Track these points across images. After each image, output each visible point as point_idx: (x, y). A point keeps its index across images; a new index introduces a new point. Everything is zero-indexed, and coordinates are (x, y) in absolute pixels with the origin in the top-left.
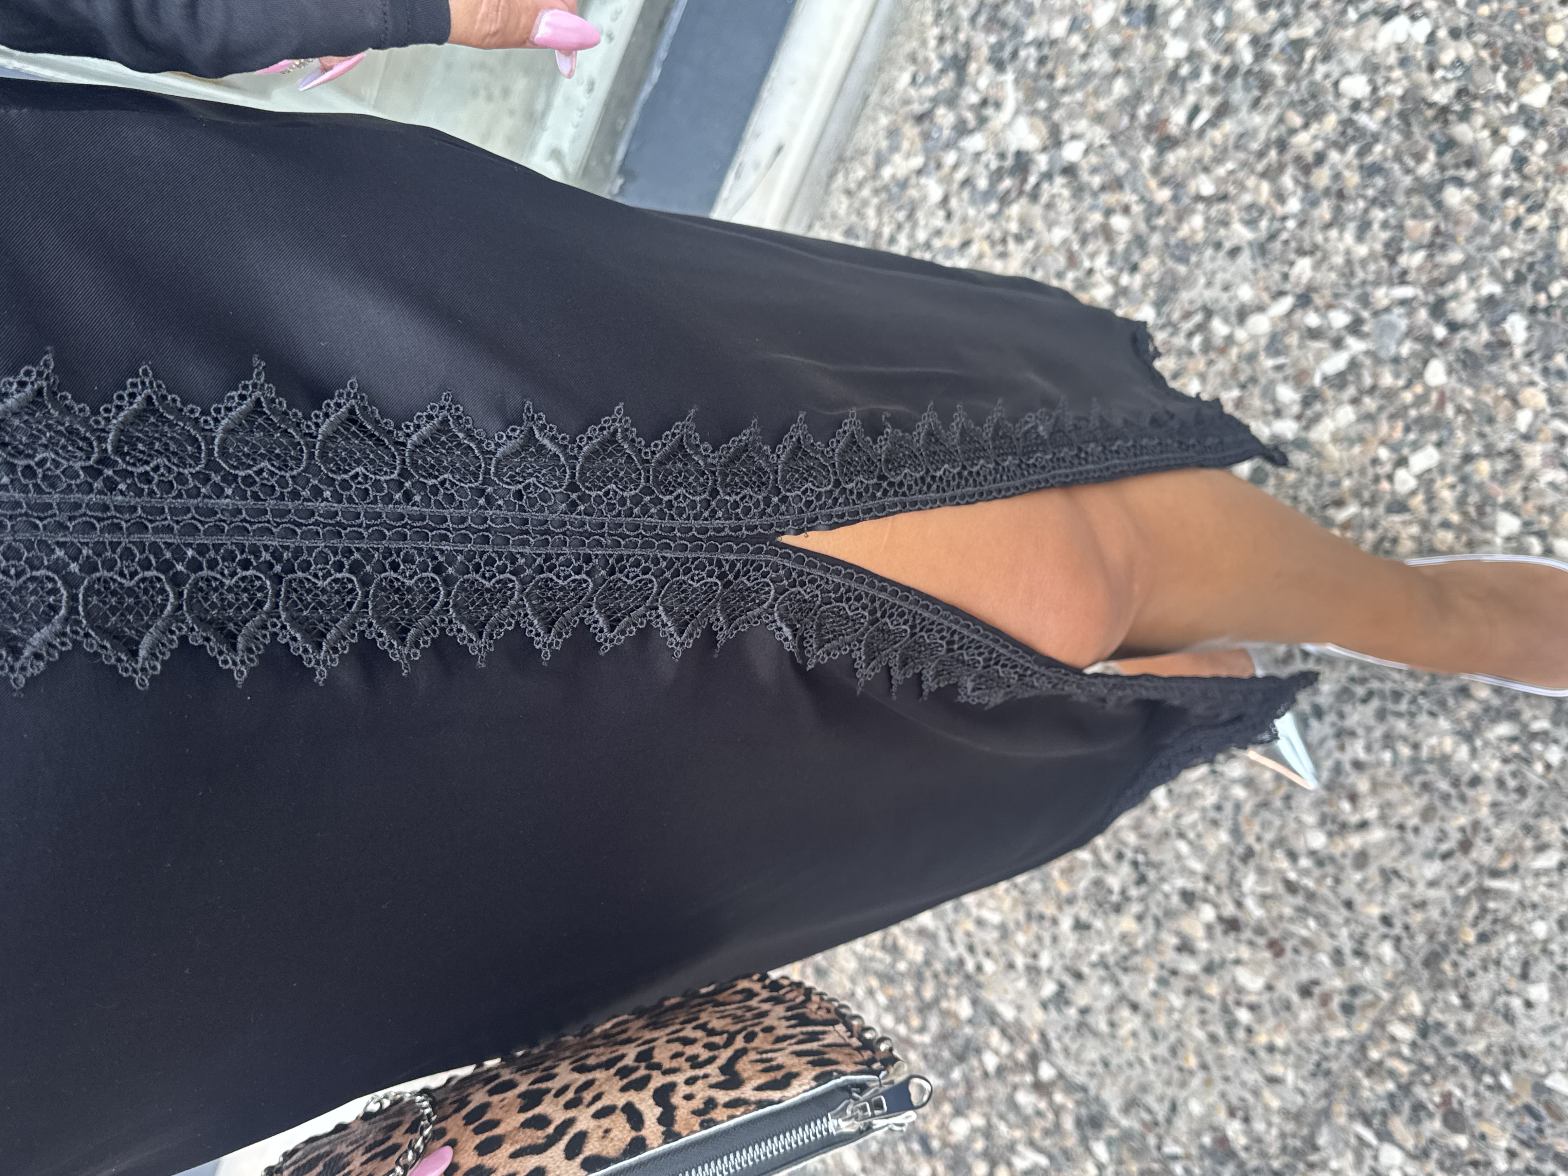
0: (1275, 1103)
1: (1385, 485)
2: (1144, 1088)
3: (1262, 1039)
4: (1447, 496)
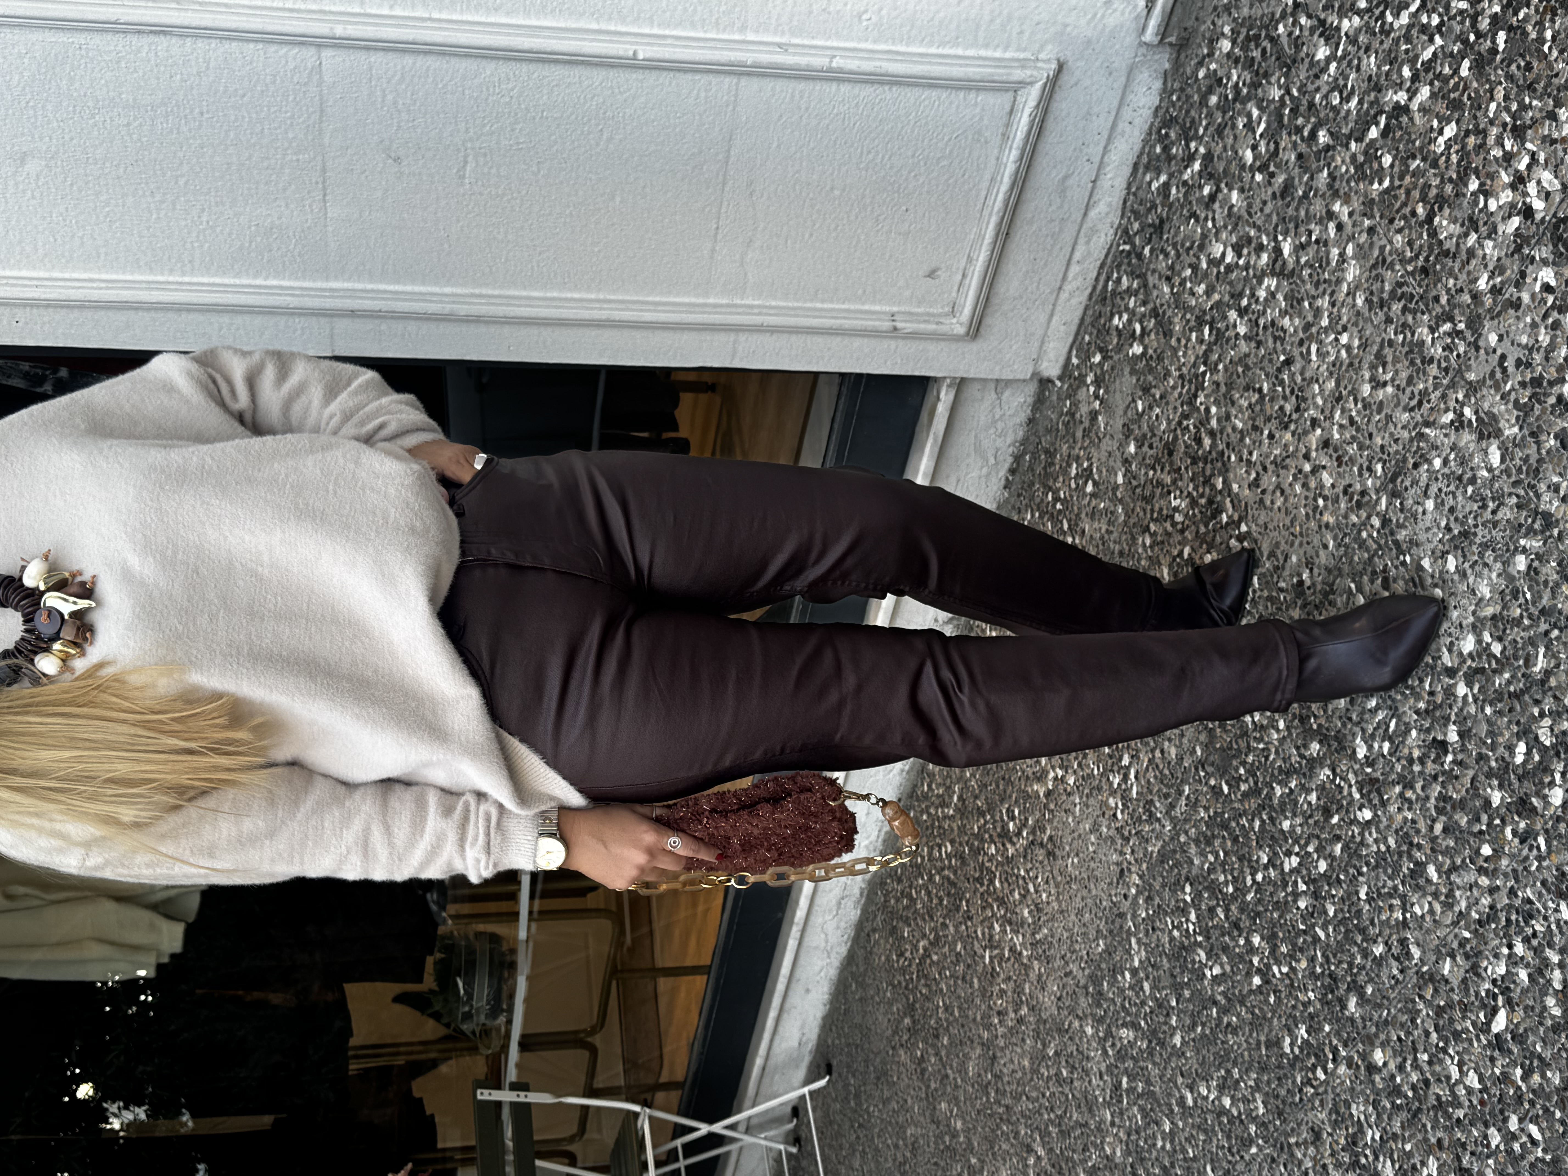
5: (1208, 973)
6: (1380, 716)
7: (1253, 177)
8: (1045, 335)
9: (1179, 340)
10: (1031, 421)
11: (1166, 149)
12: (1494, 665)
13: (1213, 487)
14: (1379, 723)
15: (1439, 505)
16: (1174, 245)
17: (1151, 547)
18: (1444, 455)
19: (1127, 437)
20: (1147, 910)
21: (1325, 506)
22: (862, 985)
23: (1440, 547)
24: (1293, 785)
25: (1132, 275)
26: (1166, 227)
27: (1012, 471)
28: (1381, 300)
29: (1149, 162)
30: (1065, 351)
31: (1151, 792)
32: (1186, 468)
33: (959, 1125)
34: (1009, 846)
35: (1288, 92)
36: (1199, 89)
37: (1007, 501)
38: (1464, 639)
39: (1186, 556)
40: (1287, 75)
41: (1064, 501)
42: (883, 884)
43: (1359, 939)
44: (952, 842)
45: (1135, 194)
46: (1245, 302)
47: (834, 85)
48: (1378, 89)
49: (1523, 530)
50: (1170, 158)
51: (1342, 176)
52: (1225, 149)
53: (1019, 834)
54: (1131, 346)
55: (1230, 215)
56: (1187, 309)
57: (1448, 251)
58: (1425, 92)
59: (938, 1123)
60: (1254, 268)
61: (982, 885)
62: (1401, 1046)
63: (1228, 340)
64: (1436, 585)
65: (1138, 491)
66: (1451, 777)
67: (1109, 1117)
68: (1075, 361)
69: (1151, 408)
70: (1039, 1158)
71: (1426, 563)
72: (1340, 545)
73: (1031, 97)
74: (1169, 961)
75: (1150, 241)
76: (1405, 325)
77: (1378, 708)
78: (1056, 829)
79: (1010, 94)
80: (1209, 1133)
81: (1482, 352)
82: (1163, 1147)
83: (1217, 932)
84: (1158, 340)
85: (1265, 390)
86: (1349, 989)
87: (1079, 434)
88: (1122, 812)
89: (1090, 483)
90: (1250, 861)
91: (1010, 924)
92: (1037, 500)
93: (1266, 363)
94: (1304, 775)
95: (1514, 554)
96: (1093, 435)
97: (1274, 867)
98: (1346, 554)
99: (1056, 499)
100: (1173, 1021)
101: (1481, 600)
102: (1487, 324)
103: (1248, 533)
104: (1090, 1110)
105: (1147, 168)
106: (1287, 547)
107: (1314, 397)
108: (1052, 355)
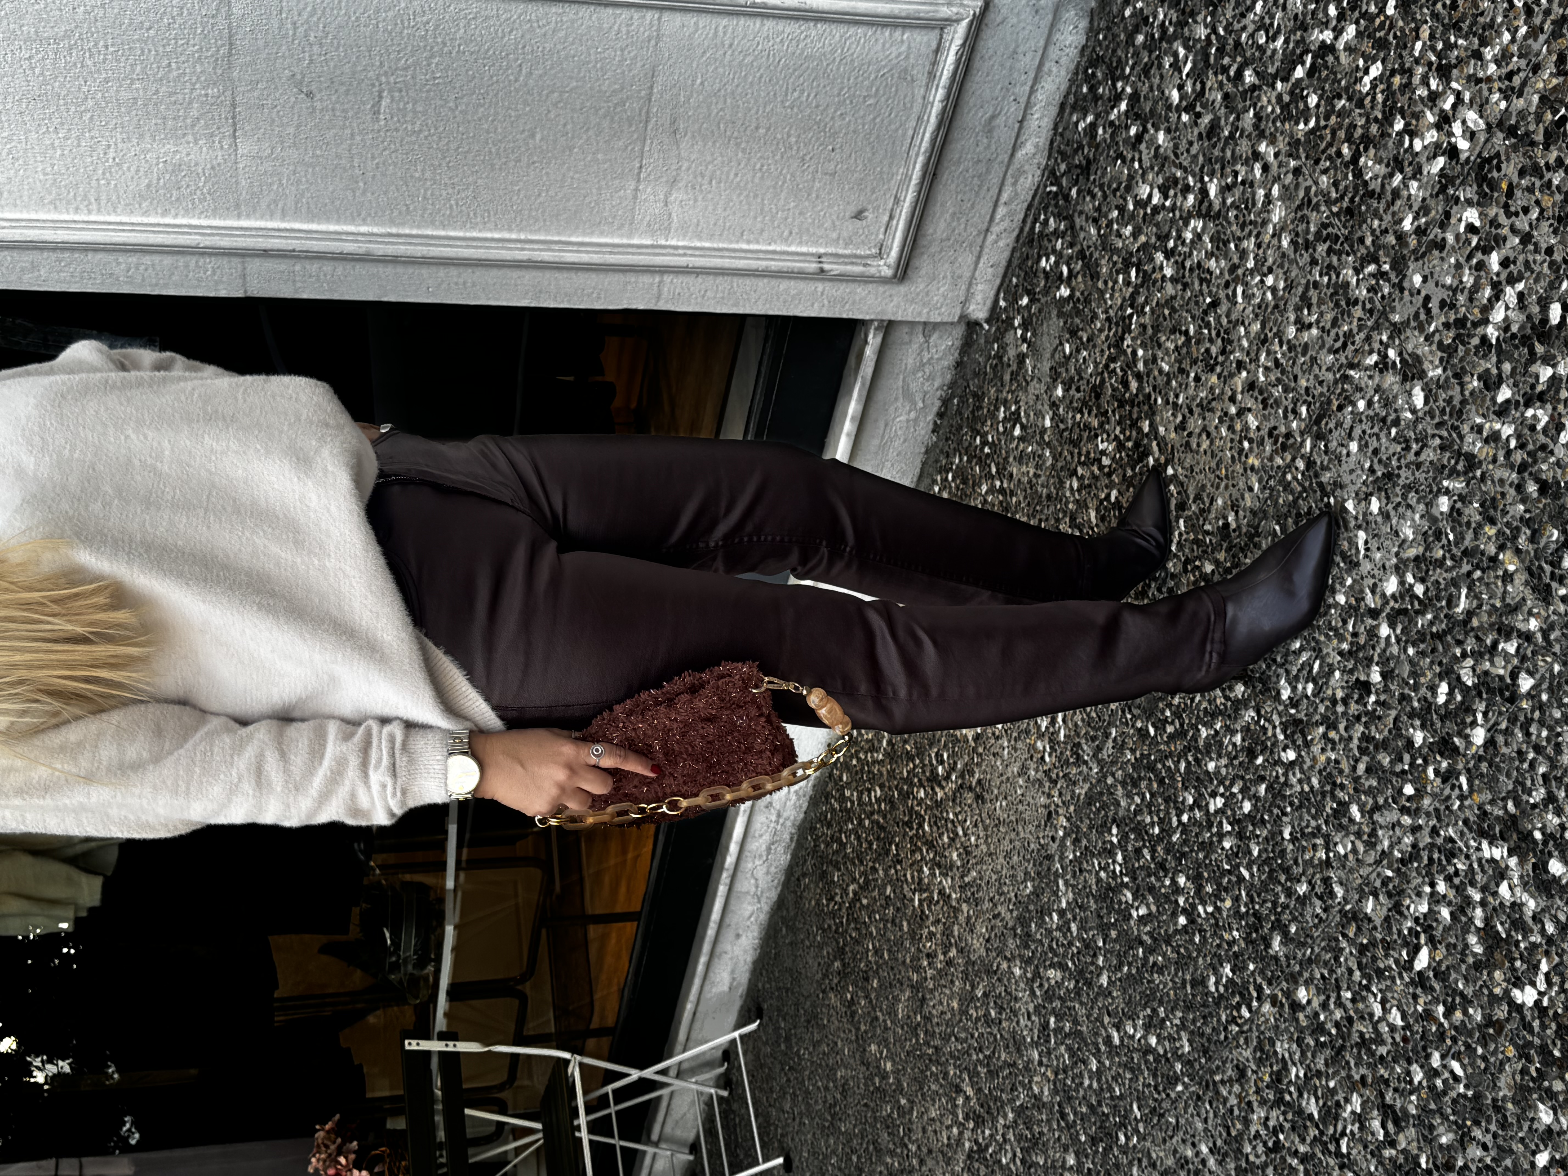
0: (1249, 504)
1: (1358, 87)
2: (1203, 487)
3: (1250, 461)
4: (1380, 98)
5: (1134, 914)
6: (1304, 657)
7: (1179, 117)
8: (973, 277)
9: (1106, 283)
10: (959, 364)
11: (1092, 89)
12: (1417, 606)
13: (1140, 430)
14: (1303, 665)
15: (1362, 447)
16: (1101, 187)
17: (1079, 490)
18: (1368, 396)
19: (1055, 380)
20: (1074, 851)
21: (1251, 449)
22: (792, 929)
23: (1364, 489)
24: (1218, 726)
25: (1059, 216)
26: (1093, 168)
27: (940, 415)
28: (1307, 241)
29: (1075, 103)
30: (992, 294)
31: (1078, 735)
32: (1113, 412)
33: (889, 1066)
34: (937, 790)
35: (1214, 31)
36: (1126, 28)
37: (935, 445)
38: (1387, 580)
39: (1113, 499)
40: (1213, 14)
41: (992, 445)
42: (813, 829)
43: (1283, 878)
44: (882, 786)
45: (1061, 135)
46: (1171, 244)
47: (758, 22)
48: (1304, 28)
49: (1446, 472)
50: (1097, 98)
51: (1268, 116)
52: (1151, 88)
53: (948, 778)
54: (1058, 288)
55: (1156, 155)
56: (1115, 251)
57: (1373, 191)
58: (1351, 31)
59: (867, 1065)
60: (1181, 210)
61: (911, 829)
62: (1325, 984)
63: (1155, 282)
64: (1359, 527)
65: (1066, 434)
66: (1373, 718)
67: (1037, 1057)
68: (1002, 303)
69: (1078, 351)
70: (967, 1098)
71: (1350, 505)
72: (1265, 488)
73: (957, 36)
74: (1096, 902)
75: (1076, 183)
76: (1330, 267)
77: (1302, 649)
78: (985, 772)
79: (937, 32)
80: (1135, 1071)
81: (1406, 293)
82: (1090, 1086)
83: (1143, 874)
84: (1085, 282)
85: (1192, 332)
86: (1273, 929)
87: (1007, 377)
88: (1050, 755)
89: (1018, 427)
90: (1175, 802)
91: (939, 867)
92: (966, 444)
93: (1192, 305)
94: (1229, 716)
95: (1436, 496)
96: (1020, 378)
97: (1200, 808)
98: (1271, 496)
99: (984, 443)
100: (1100, 961)
101: (1404, 541)
102: (1412, 265)
103: (1175, 476)
104: (1019, 1050)
105: (1074, 108)
106: (1213, 490)
107: (1239, 340)
108: (979, 297)
